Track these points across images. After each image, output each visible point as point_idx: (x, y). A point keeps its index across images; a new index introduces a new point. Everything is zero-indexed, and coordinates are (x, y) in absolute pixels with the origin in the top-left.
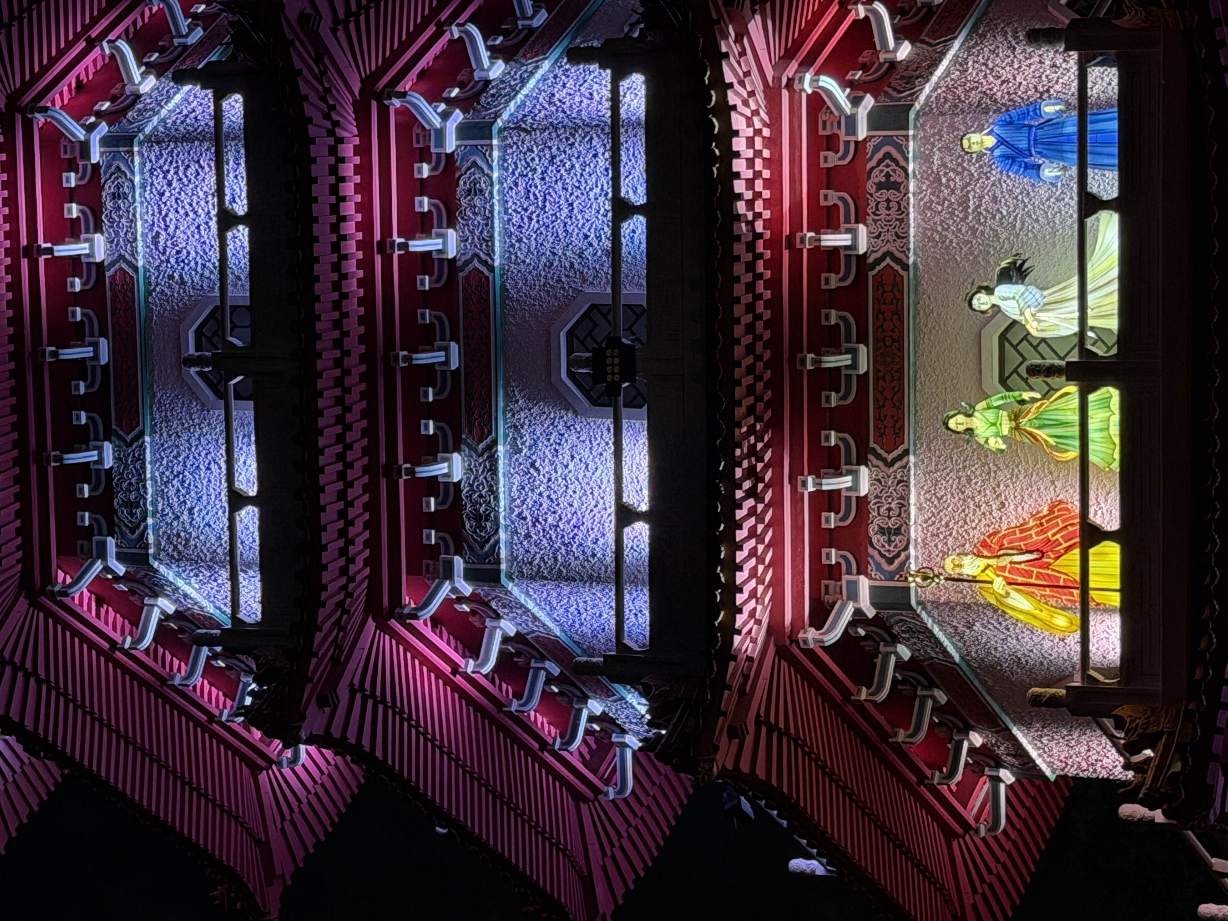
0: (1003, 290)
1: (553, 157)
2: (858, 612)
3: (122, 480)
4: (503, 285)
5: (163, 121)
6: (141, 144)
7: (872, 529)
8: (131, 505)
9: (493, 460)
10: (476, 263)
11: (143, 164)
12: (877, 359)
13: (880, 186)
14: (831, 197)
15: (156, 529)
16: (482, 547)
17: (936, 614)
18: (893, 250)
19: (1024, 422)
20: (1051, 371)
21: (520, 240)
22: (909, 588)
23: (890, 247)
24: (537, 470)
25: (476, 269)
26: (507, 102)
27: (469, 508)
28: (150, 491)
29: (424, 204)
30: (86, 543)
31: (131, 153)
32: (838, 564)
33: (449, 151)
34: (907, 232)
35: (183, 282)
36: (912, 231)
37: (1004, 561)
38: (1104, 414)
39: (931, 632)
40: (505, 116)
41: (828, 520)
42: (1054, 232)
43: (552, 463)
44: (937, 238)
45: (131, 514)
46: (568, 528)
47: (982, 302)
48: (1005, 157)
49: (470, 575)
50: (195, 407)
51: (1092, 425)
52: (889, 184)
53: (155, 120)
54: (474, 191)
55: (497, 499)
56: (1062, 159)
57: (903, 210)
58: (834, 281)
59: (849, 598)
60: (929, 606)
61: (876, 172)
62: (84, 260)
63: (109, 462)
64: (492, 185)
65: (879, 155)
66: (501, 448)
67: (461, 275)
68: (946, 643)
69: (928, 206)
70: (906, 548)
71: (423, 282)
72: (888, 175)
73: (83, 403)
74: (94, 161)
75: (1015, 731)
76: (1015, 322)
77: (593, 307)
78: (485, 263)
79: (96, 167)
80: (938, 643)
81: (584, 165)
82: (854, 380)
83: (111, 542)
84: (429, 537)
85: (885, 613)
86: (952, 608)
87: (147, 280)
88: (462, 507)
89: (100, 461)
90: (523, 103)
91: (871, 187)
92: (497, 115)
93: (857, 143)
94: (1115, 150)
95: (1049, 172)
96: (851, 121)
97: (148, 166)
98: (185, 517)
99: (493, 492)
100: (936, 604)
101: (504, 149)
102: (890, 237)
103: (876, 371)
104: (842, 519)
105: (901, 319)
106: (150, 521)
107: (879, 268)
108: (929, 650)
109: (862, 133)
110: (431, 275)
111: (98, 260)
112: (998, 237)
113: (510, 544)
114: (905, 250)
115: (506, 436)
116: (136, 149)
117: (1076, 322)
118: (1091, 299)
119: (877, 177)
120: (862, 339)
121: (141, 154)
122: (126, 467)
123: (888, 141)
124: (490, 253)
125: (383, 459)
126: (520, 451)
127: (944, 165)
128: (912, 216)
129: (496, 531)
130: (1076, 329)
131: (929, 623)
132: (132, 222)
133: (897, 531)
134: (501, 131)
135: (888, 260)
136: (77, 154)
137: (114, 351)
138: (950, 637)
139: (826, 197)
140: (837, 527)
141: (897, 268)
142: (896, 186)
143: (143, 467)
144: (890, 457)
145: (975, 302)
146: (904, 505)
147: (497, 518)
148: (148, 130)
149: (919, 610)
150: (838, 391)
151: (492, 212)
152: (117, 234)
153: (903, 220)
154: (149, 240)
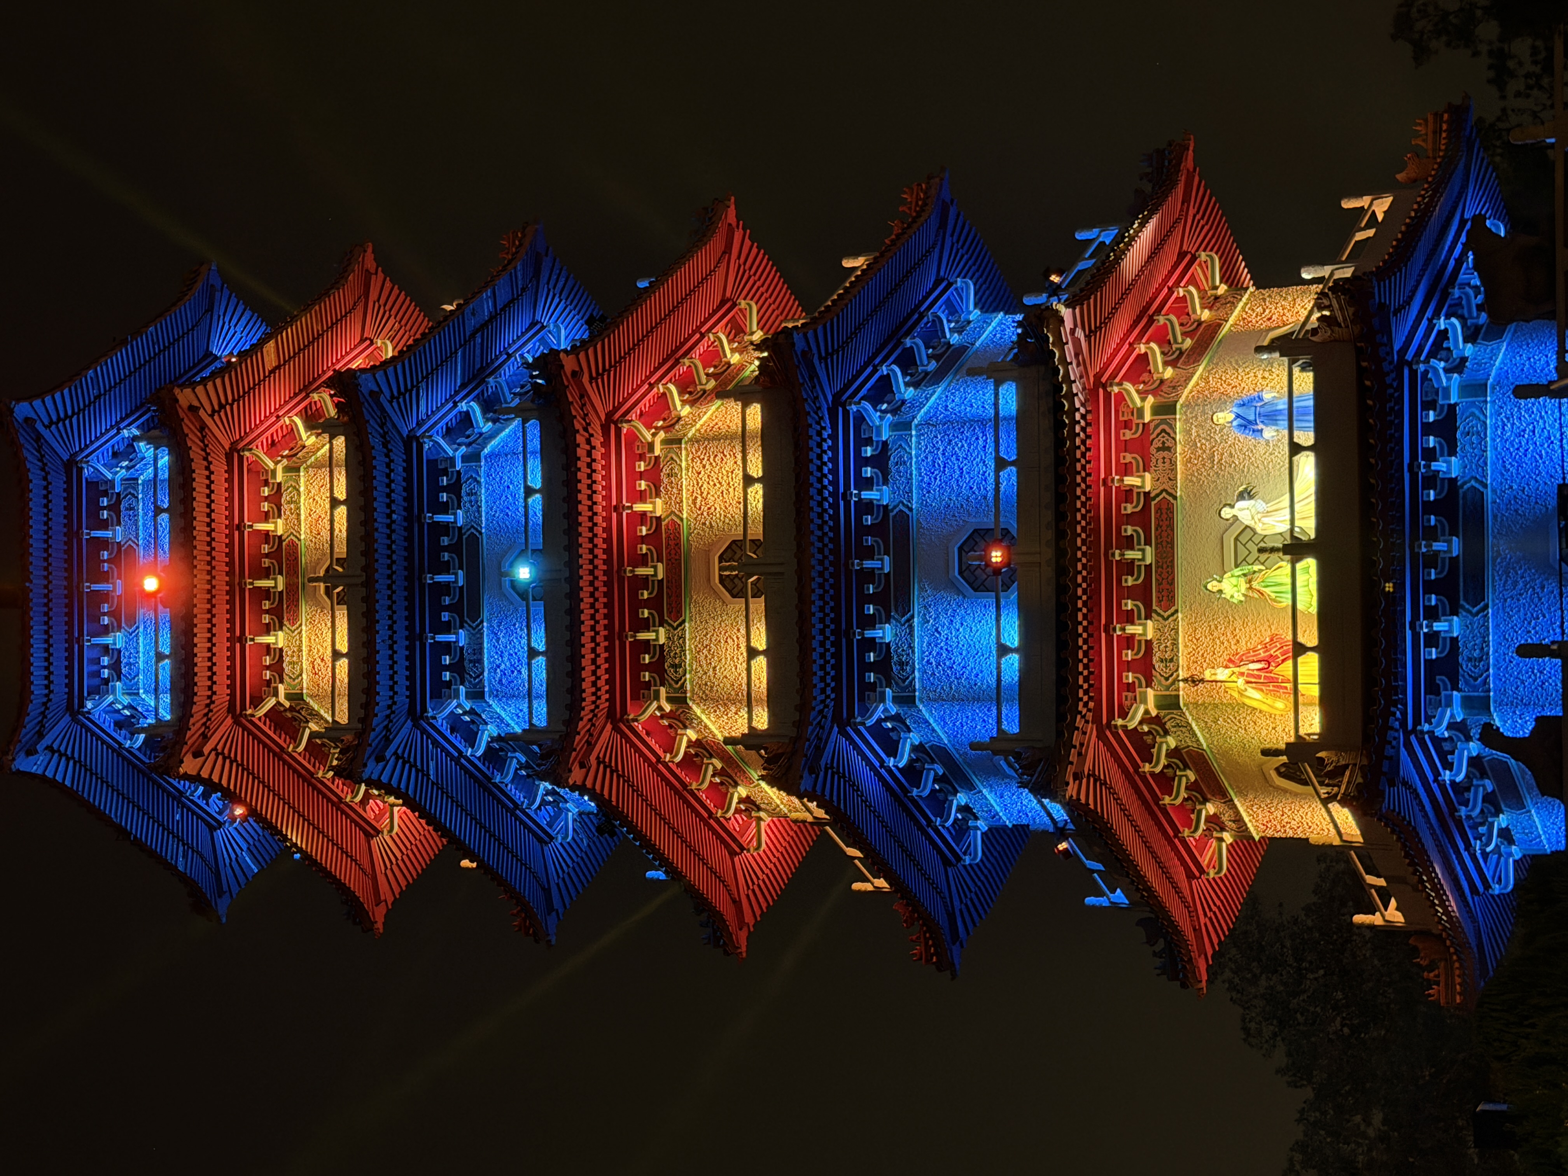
0: (1240, 504)
1: (950, 441)
2: (1147, 712)
3: (669, 652)
4: (918, 520)
5: (699, 430)
6: (686, 443)
7: (1155, 660)
8: (675, 666)
9: (911, 627)
10: (901, 507)
11: (687, 455)
12: (1158, 554)
13: (1159, 449)
14: (1128, 458)
15: (692, 682)
16: (904, 681)
17: (1194, 712)
18: (1167, 488)
19: (1255, 585)
20: (1273, 550)
21: (929, 492)
22: (1178, 696)
23: (1165, 486)
24: (939, 633)
25: (901, 511)
26: (919, 410)
27: (895, 658)
28: (688, 657)
29: (868, 472)
30: (646, 692)
31: (680, 449)
32: (1134, 682)
33: (884, 439)
34: (1176, 477)
35: (711, 526)
36: (1179, 477)
37: (1243, 669)
38: (1306, 577)
39: (1190, 725)
40: (919, 417)
41: (1127, 655)
42: (1269, 474)
43: (949, 628)
44: (1194, 479)
45: (676, 672)
46: (959, 669)
47: (1227, 513)
48: (1240, 426)
49: (896, 700)
50: (718, 603)
51: (1299, 584)
52: (1164, 448)
53: (694, 429)
54: (901, 462)
55: (913, 652)
56: (1276, 425)
57: (1173, 463)
58: (1129, 509)
59: (1141, 703)
60: (1191, 706)
61: (1156, 441)
62: (649, 515)
63: (662, 640)
64: (911, 458)
65: (1158, 430)
66: (916, 620)
67: (891, 514)
68: (1199, 734)
69: (1189, 461)
70: (1177, 670)
71: (867, 520)
72: (1164, 443)
73: (646, 604)
74: (656, 454)
75: (1236, 801)
76: (1247, 527)
77: (975, 531)
78: (907, 507)
79: (657, 458)
80: (1194, 735)
81: (970, 445)
82: (1143, 568)
83: (663, 690)
84: (869, 677)
85: (1163, 713)
86: (1206, 708)
87: (689, 526)
88: (891, 658)
89: (657, 639)
90: (929, 411)
91: (1153, 450)
92: (914, 417)
93: (1144, 424)
94: (1312, 418)
95: (1269, 433)
96: (1141, 411)
97: (691, 456)
98: (711, 672)
99: (911, 647)
100: (1196, 705)
101: (918, 437)
102: (1166, 480)
103: (1157, 562)
104: (1136, 654)
105: (1173, 530)
106: (688, 676)
107: (1158, 499)
108: (1188, 740)
109: (1147, 418)
110: (872, 515)
111: (658, 515)
112: (1233, 478)
113: (922, 680)
114: (1175, 487)
115: (919, 612)
116: (683, 446)
117: (1288, 523)
118: (1297, 507)
119: (1157, 444)
120: (1148, 542)
121: (686, 449)
122: (673, 642)
123: (1163, 422)
124: (910, 500)
125: (843, 626)
126: (928, 622)
127: (1199, 435)
128: (1179, 467)
129: (913, 672)
130: (1289, 527)
131: (1190, 719)
132: (680, 490)
133: (1171, 660)
134: (917, 426)
135: (1164, 494)
136: (646, 451)
137: (667, 571)
138: (1202, 730)
139: (1124, 457)
140: (1133, 660)
141: (1170, 499)
142: (1169, 449)
143: (684, 642)
144: (1166, 615)
145: (1222, 513)
146: (1175, 643)
147: (914, 664)
148: (690, 435)
149: (1184, 709)
150: (1132, 575)
151: (911, 474)
152: (670, 498)
153: (1173, 469)
154: (690, 502)
